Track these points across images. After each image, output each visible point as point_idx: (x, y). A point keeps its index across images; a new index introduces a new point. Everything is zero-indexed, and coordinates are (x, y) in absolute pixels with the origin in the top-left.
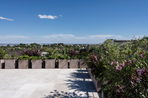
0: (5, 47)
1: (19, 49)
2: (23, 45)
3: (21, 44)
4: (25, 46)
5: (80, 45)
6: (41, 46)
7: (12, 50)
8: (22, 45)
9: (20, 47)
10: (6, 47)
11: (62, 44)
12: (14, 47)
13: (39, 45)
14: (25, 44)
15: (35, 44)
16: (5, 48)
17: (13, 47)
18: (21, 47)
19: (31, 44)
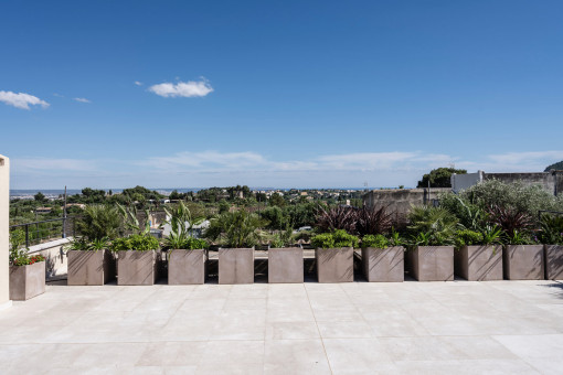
0: (25, 204)
1: (81, 210)
2: (95, 193)
3: (86, 192)
4: (104, 198)
5: (309, 192)
6: (162, 197)
7: (53, 213)
8: (91, 196)
9: (82, 202)
10: (29, 203)
11: (245, 190)
12: (62, 203)
13: (155, 192)
14: (102, 192)
15: (139, 190)
16: (27, 207)
17: (56, 202)
18: (87, 202)
19: (126, 192)
